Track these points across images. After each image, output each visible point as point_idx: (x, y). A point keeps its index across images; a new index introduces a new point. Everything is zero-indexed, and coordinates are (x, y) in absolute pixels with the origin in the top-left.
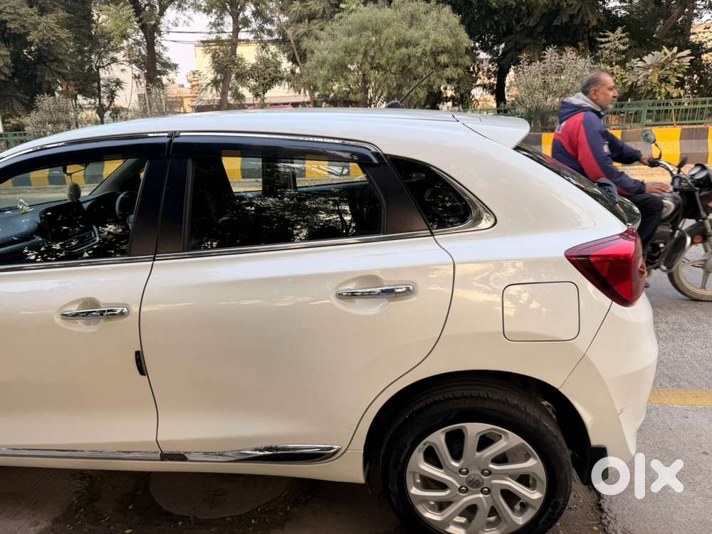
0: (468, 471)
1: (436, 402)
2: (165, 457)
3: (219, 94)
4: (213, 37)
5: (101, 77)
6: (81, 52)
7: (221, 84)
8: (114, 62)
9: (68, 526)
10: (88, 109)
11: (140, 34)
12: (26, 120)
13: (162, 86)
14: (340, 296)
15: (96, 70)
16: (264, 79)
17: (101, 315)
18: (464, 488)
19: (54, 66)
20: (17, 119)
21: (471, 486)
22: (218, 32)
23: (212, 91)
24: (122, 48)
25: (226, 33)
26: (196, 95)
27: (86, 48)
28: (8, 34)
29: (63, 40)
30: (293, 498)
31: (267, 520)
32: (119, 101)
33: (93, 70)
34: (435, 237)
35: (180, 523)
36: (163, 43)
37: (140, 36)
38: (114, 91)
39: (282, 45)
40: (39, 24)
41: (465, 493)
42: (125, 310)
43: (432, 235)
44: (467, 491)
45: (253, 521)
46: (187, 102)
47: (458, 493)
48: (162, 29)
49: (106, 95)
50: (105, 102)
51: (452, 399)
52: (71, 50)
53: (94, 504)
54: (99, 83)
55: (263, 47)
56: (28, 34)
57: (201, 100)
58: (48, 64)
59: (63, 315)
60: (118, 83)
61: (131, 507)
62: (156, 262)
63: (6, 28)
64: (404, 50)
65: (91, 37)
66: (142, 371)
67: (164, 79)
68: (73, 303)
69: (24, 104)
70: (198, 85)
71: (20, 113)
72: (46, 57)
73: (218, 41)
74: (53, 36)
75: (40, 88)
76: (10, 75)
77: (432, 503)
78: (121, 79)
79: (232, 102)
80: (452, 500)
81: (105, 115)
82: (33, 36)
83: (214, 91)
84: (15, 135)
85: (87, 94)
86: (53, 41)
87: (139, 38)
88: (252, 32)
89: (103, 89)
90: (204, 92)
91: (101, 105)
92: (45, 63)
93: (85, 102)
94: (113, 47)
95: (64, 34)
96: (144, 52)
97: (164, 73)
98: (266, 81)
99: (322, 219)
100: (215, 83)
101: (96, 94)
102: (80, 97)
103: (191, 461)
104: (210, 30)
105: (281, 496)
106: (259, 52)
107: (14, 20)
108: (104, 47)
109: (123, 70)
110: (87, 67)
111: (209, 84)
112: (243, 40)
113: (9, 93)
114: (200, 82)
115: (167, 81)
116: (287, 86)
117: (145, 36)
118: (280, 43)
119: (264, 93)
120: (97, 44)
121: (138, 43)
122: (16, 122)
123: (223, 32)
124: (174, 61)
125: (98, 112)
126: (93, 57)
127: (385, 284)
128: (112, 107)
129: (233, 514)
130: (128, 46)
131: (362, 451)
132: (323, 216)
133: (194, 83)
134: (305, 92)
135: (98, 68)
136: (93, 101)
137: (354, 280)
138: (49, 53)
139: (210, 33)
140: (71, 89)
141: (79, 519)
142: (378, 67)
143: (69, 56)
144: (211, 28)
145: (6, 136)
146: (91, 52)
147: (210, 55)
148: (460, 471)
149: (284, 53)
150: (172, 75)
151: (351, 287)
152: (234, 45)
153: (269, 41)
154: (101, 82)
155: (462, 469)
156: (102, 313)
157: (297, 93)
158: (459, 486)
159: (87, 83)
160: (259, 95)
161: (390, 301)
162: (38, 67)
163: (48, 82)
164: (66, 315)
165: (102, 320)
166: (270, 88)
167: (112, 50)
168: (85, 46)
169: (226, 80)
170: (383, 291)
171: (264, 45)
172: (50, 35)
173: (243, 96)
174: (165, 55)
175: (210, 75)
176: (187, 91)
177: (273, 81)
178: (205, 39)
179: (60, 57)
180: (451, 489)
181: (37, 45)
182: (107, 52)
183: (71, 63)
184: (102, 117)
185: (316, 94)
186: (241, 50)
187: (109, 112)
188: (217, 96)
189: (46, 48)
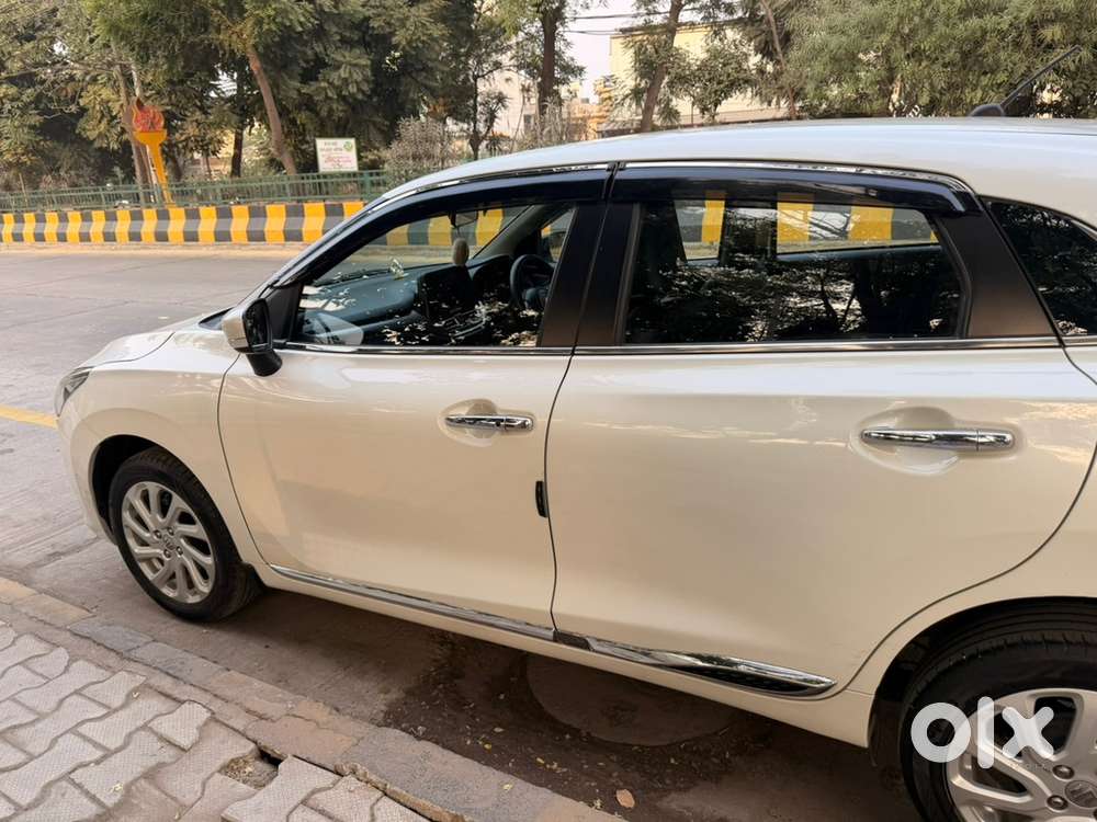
0: (1071, 774)
1: (1027, 643)
2: (560, 637)
3: (640, 111)
4: (640, 22)
5: (479, 91)
6: (456, 55)
7: (645, 95)
8: (497, 68)
9: (424, 703)
10: (459, 138)
11: (535, 24)
12: (386, 154)
13: (560, 103)
14: (867, 438)
15: (472, 81)
16: (719, 83)
17: (498, 425)
18: (1059, 800)
19: (421, 77)
20: (376, 152)
21: (1076, 800)
22: (648, 14)
23: (630, 106)
24: (510, 48)
25: (660, 13)
26: (605, 114)
27: (462, 50)
28: (371, 35)
29: (435, 40)
30: (734, 741)
31: (694, 765)
32: (499, 127)
33: (469, 80)
34: (1068, 349)
35: (568, 736)
36: (567, 36)
37: (535, 27)
38: (495, 111)
39: (748, 28)
40: (407, 18)
41: (1062, 808)
42: (529, 422)
43: (1062, 345)
44: (1064, 805)
45: (672, 761)
46: (592, 125)
47: (1046, 805)
48: (567, 15)
49: (484, 118)
50: (482, 127)
51: (1060, 643)
52: (443, 54)
53: (456, 681)
54: (475, 100)
55: (716, 33)
56: (392, 34)
57: (613, 121)
58: (414, 75)
59: (448, 419)
60: (501, 99)
61: (502, 697)
62: (574, 358)
63: (368, 27)
64: (974, 22)
65: (471, 34)
66: (543, 510)
67: (563, 91)
68: (463, 404)
69: (382, 132)
70: (610, 98)
71: (377, 145)
72: (413, 65)
73: (648, 28)
74: (424, 34)
75: (403, 109)
76: (369, 93)
77: (990, 810)
78: (505, 93)
79: (658, 123)
80: (1032, 814)
81: (480, 147)
82: (400, 37)
83: (634, 106)
84: (371, 175)
85: (459, 116)
86: (423, 42)
87: (533, 30)
88: (701, 9)
89: (479, 109)
90: (619, 109)
91: (476, 132)
92: (410, 74)
93: (455, 128)
94: (497, 45)
95: (437, 30)
96: (538, 52)
97: (564, 81)
98: (722, 86)
99: (791, 305)
100: (637, 93)
101: (469, 117)
102: (449, 121)
103: (594, 651)
104: (635, 12)
105: (716, 733)
106: (709, 41)
107: (379, 15)
108: (486, 47)
109: (507, 80)
110: (462, 77)
111: (627, 96)
112: (685, 24)
113: (366, 117)
114: (613, 94)
115: (568, 94)
116: (749, 94)
117: (543, 26)
118: (746, 24)
119: (716, 106)
120: (477, 44)
121: (531, 37)
122: (373, 157)
123: (656, 13)
124: (579, 63)
125: (471, 143)
126: (470, 62)
127: (957, 425)
128: (491, 134)
129: (643, 743)
130: (518, 43)
131: (873, 696)
132: (794, 301)
133: (606, 95)
134: (778, 103)
135: (476, 78)
136: (466, 126)
137: (897, 412)
138: (418, 60)
139: (635, 16)
140: (439, 109)
141: (436, 698)
142: (916, 55)
143: (441, 62)
144: (638, 8)
145: (362, 174)
146: (468, 55)
147: (632, 50)
148: (1056, 770)
149: (750, 40)
150: (574, 83)
151: (891, 425)
152: (670, 32)
153: (727, 23)
154: (479, 99)
155: (1060, 766)
156: (498, 422)
157: (765, 105)
158: (1050, 795)
159: (460, 100)
160: (707, 110)
161: (961, 457)
162: (403, 79)
163: (413, 101)
164: (451, 420)
165: (497, 433)
166: (726, 97)
167: (496, 52)
168: (461, 47)
169: (652, 90)
170: (939, 438)
171: (717, 29)
172: (420, 34)
173: (677, 112)
174: (568, 54)
175: (628, 81)
176: (594, 107)
177: (732, 84)
178: (627, 26)
179: (430, 64)
180: (1032, 795)
181: (403, 49)
182: (489, 55)
183: (443, 72)
184: (476, 150)
185: (798, 105)
186: (681, 40)
187: (485, 143)
188: (637, 115)
189: (414, 53)
